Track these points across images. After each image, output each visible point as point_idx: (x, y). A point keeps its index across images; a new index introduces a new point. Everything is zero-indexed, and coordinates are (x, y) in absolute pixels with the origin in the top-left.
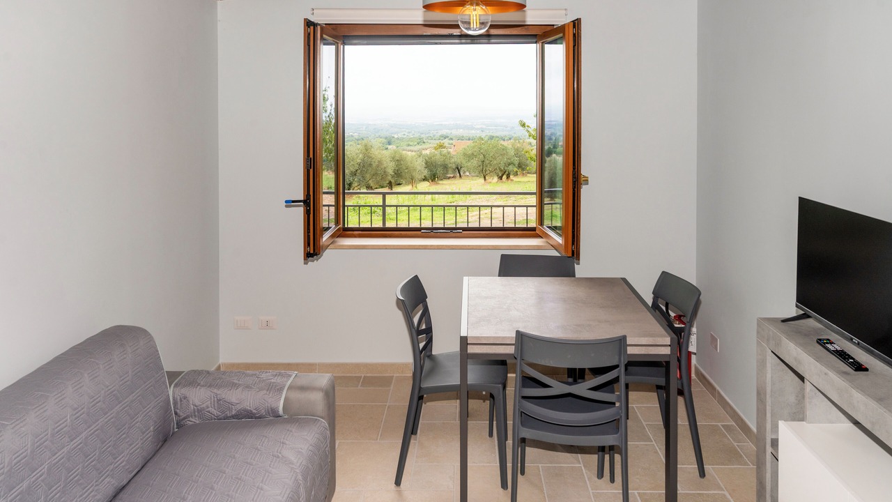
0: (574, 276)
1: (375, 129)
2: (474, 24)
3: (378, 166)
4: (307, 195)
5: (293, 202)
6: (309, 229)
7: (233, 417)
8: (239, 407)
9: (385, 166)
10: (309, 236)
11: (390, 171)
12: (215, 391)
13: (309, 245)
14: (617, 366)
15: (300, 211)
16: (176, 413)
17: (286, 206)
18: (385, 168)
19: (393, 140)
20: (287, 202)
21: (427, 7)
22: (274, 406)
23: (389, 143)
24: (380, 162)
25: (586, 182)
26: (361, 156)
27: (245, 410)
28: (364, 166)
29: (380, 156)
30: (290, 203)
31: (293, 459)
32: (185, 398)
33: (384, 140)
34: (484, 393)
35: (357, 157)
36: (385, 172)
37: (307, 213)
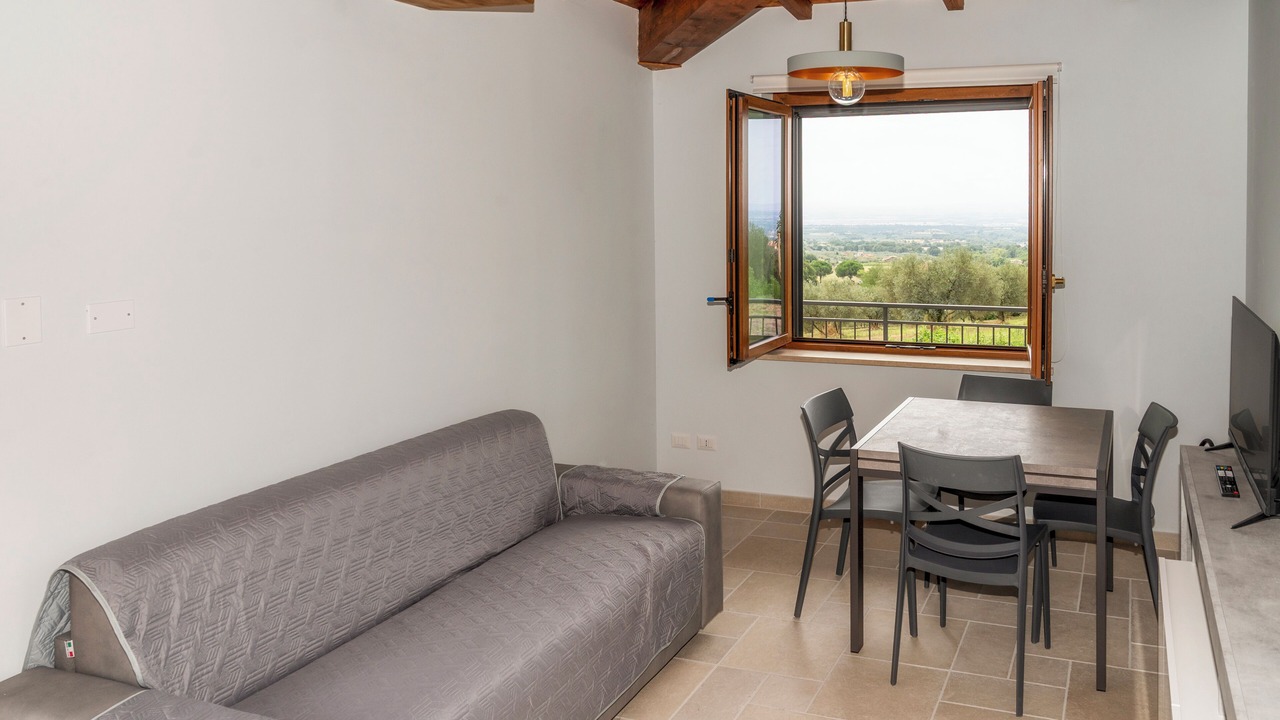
0: (1050, 405)
1: (992, 234)
2: (847, 90)
3: (981, 286)
4: (730, 293)
5: (716, 299)
6: (732, 331)
7: (614, 512)
8: (619, 502)
9: (992, 285)
10: (732, 339)
11: (999, 293)
12: (599, 484)
13: (732, 350)
14: (1014, 493)
15: (722, 310)
16: (563, 503)
17: (708, 304)
18: (991, 289)
19: (1018, 251)
20: (709, 299)
21: (793, 74)
22: (651, 504)
23: (1013, 255)
24: (983, 281)
25: (1061, 283)
26: (955, 271)
27: (626, 507)
28: (960, 286)
29: (983, 272)
30: (712, 301)
31: (649, 549)
32: (572, 488)
33: (1005, 251)
34: (892, 522)
35: (951, 272)
36: (990, 295)
37: (730, 312)
